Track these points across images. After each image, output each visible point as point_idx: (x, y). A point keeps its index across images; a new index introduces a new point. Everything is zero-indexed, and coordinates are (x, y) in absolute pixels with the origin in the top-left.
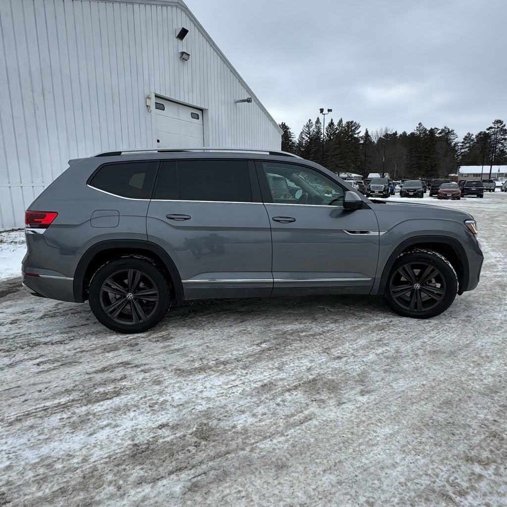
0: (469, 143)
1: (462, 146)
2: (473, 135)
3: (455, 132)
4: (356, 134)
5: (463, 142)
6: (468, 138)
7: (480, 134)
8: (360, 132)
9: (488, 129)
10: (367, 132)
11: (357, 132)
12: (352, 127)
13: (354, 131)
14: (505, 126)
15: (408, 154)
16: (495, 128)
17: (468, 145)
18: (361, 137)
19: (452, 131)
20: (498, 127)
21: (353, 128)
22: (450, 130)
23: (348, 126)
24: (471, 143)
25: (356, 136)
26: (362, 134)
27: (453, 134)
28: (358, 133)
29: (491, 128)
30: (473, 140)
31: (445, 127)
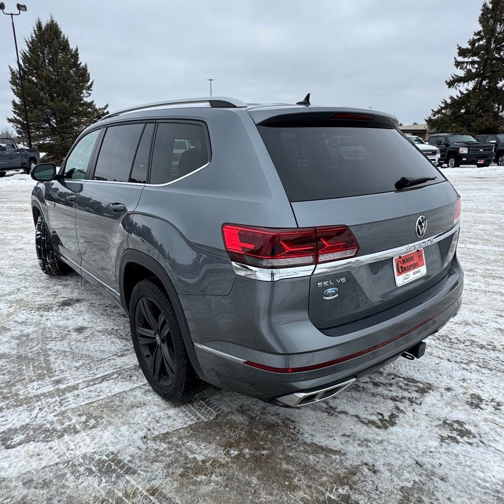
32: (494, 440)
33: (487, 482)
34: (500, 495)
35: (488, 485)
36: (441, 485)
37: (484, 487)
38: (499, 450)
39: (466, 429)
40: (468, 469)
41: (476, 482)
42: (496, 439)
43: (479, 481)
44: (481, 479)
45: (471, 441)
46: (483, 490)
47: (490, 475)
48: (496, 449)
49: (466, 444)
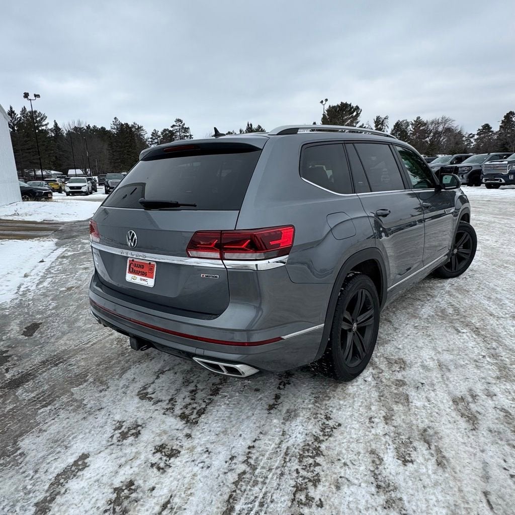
0: (157, 139)
1: (151, 141)
2: (158, 131)
3: (144, 128)
4: (43, 126)
5: (151, 138)
6: (154, 134)
7: (165, 130)
8: (48, 123)
9: (172, 127)
10: (56, 124)
11: (44, 123)
12: (37, 117)
13: (40, 122)
14: (184, 124)
15: (110, 148)
16: (177, 126)
17: (156, 141)
18: (50, 130)
19: (141, 127)
20: (180, 126)
21: (38, 119)
22: (140, 126)
23: (32, 117)
24: (159, 139)
25: (44, 128)
26: (51, 126)
27: (143, 130)
28: (46, 125)
29: (173, 126)
30: (159, 137)
31: (134, 123)
32: (112, 453)
33: (73, 439)
34: (60, 442)
35: (70, 438)
36: (80, 417)
37: (69, 436)
38: (100, 453)
39: (128, 437)
40: (87, 431)
41: (75, 433)
42: (113, 455)
43: (75, 435)
44: (76, 436)
45: (115, 438)
46: (68, 435)
47: (79, 441)
48: (101, 451)
49: (112, 435)
